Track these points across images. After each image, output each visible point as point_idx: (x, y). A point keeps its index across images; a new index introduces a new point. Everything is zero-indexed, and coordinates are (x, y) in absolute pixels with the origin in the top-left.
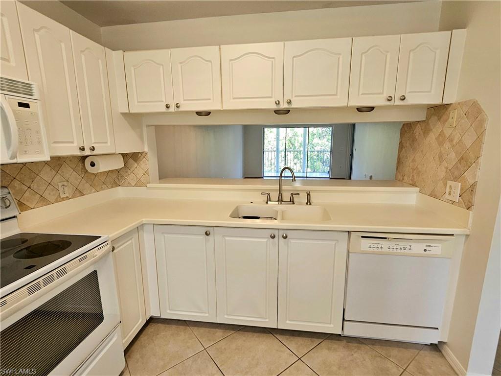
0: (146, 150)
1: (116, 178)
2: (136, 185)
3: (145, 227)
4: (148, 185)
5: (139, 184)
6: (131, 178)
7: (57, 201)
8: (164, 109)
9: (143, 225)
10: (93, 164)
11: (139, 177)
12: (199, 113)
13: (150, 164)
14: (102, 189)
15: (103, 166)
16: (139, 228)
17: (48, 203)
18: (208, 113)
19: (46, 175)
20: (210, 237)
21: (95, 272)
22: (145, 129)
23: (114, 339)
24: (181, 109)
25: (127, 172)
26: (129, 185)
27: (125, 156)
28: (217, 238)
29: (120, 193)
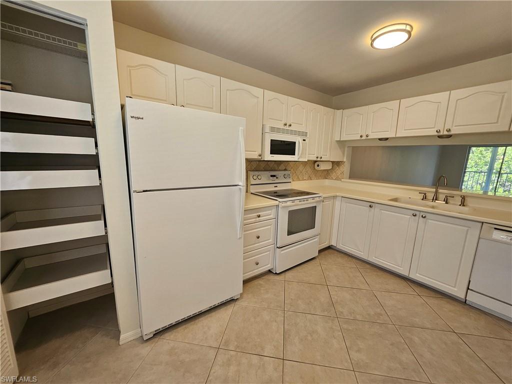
0: (345, 160)
1: (326, 174)
2: (335, 179)
3: (338, 198)
4: (342, 180)
5: (337, 179)
6: (334, 175)
7: (302, 180)
8: (359, 138)
9: (336, 196)
10: (318, 166)
11: (338, 175)
12: (380, 139)
13: (346, 168)
14: (319, 179)
15: (323, 167)
16: (335, 197)
17: (300, 180)
18: (387, 139)
19: (301, 168)
20: (372, 209)
21: (316, 206)
22: (346, 149)
23: (316, 240)
24: (369, 138)
25: (332, 172)
26: (332, 179)
27: (333, 162)
28: (376, 210)
29: (327, 182)
